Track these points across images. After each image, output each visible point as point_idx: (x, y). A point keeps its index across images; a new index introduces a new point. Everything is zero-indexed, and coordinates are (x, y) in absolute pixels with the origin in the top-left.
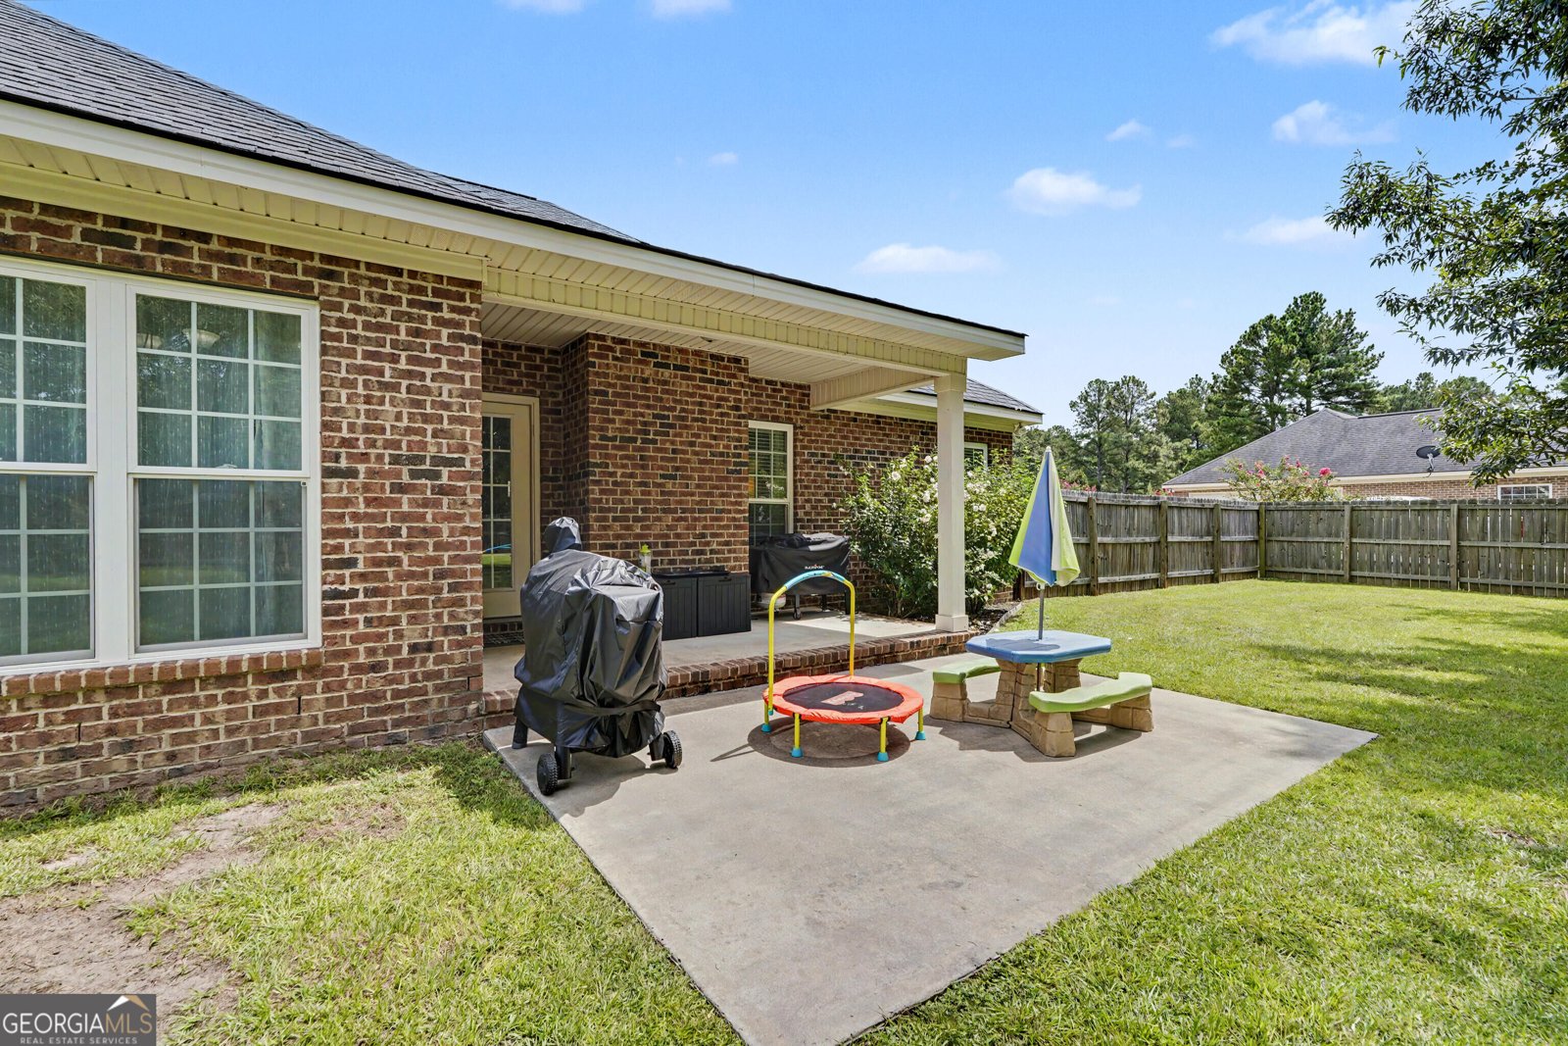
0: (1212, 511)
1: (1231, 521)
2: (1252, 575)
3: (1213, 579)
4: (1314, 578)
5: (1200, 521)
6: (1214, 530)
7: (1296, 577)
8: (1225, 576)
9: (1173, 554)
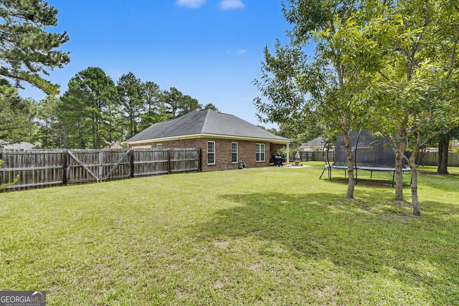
0: (307, 152)
1: (309, 154)
2: (312, 161)
3: (307, 161)
4: (319, 161)
5: (306, 154)
6: (307, 155)
7: (317, 161)
8: (309, 161)
9: (303, 158)
